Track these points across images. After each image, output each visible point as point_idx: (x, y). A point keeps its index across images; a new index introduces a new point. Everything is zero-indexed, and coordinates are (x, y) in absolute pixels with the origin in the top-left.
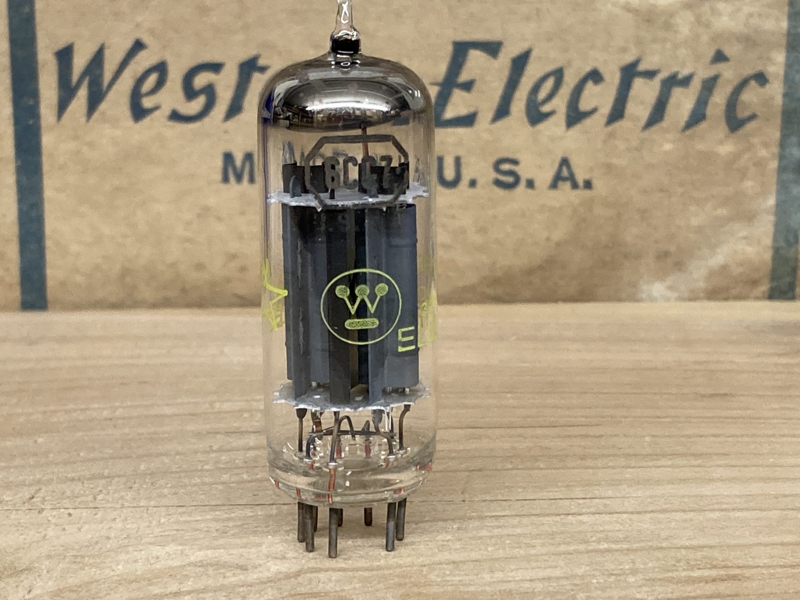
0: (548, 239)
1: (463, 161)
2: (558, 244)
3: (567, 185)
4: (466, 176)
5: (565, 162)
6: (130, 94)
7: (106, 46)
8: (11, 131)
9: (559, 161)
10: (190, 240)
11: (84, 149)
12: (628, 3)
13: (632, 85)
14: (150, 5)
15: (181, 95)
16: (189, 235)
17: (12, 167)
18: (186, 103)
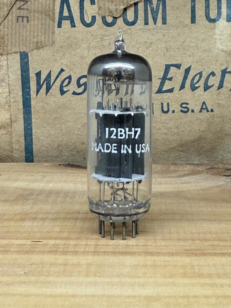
0: (200, 130)
1: (170, 104)
2: (203, 131)
3: (205, 111)
4: (171, 109)
5: (204, 103)
6: (60, 86)
7: (52, 70)
8: (21, 100)
9: (202, 103)
10: (80, 135)
11: (45, 105)
12: (223, 49)
13: (226, 76)
14: (65, 57)
15: (76, 86)
16: (80, 133)
17: (22, 112)
18: (78, 88)
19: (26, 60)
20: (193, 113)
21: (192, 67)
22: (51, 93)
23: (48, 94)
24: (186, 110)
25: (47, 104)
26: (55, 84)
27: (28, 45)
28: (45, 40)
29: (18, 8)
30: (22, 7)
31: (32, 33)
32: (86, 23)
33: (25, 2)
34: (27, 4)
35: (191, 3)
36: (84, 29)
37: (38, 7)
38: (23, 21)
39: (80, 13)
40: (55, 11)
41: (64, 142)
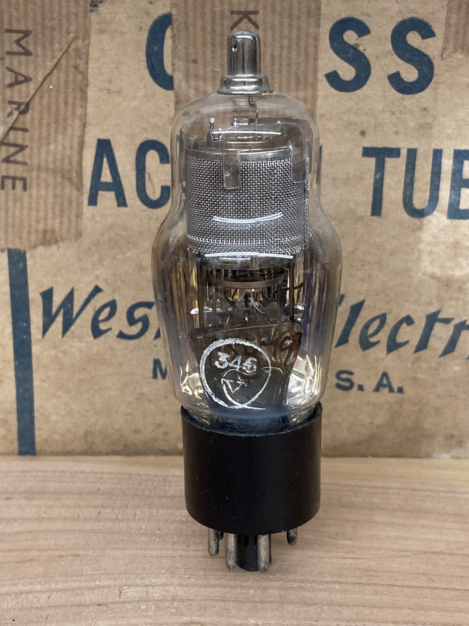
0: (371, 423)
2: (378, 427)
3: (386, 390)
5: (385, 375)
6: (90, 320)
7: (75, 289)
8: (11, 343)
9: (380, 374)
10: (130, 414)
11: (60, 355)
12: (433, 273)
13: (434, 328)
14: (105, 264)
15: (125, 322)
16: (130, 411)
17: (12, 365)
18: (129, 327)
19: (21, 265)
20: (360, 392)
21: (366, 304)
22: (73, 333)
23: (68, 333)
24: (348, 384)
25: (65, 353)
26: (82, 315)
27: (25, 235)
28: (61, 228)
29: (4, 159)
30: (12, 159)
31: (34, 213)
32: (148, 199)
33: (19, 147)
34: (22, 152)
35: (375, 175)
36: (144, 211)
37: (47, 161)
38: (14, 187)
39: (138, 179)
40: (83, 170)
41: (98, 427)
